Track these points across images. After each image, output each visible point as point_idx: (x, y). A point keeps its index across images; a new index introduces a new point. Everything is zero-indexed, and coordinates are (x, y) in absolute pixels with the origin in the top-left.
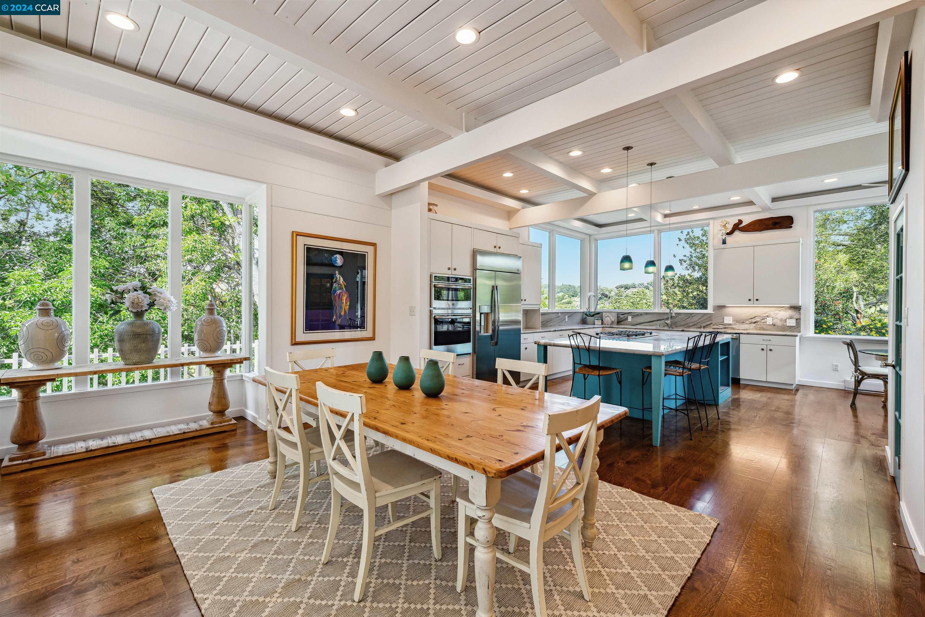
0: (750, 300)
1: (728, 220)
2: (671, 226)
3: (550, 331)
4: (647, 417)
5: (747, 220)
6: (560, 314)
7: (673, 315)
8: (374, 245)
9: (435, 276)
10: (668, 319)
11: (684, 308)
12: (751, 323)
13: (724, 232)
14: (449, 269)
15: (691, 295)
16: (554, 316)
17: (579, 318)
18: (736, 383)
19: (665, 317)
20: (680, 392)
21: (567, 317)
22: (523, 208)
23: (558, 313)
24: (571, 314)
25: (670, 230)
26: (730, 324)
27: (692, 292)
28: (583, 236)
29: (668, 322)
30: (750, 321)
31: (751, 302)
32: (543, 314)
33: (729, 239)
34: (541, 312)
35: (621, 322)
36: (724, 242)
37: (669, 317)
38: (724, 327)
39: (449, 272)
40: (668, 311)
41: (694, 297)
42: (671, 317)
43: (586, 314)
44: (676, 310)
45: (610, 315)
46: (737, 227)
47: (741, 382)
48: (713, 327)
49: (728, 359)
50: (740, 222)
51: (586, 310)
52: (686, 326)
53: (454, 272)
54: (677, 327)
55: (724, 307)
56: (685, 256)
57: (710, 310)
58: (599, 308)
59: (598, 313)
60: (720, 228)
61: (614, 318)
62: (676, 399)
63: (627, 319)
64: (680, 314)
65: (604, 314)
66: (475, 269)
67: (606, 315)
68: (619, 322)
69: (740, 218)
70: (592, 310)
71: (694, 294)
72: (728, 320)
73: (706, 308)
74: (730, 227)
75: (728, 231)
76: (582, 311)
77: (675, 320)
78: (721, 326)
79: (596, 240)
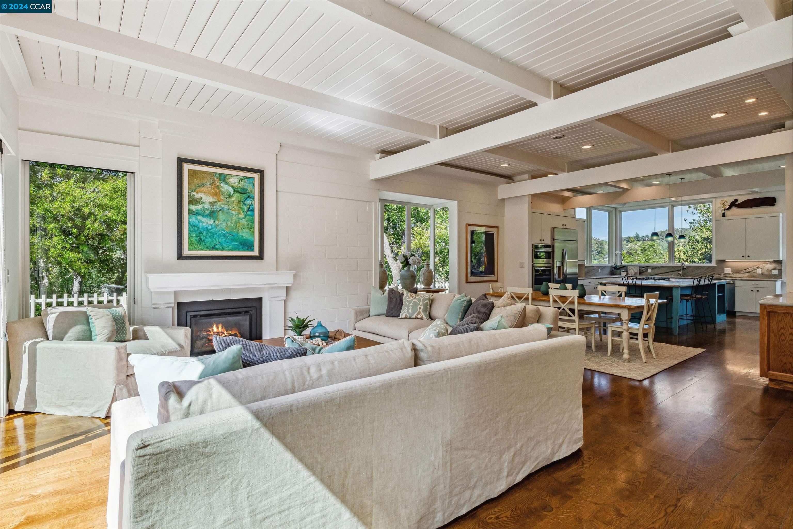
0: (743, 256)
1: (726, 199)
2: (683, 202)
3: (594, 279)
4: (669, 326)
5: (741, 200)
6: (595, 267)
7: (685, 267)
8: (497, 227)
9: (535, 245)
10: (680, 270)
11: (694, 262)
12: (745, 273)
13: (723, 208)
14: (541, 240)
15: (700, 252)
16: (591, 268)
17: (608, 270)
18: (732, 314)
19: (678, 269)
20: (690, 313)
21: (600, 269)
22: (574, 196)
23: (594, 266)
24: (603, 267)
25: (682, 205)
26: (729, 274)
27: (700, 250)
28: (611, 209)
29: (681, 273)
30: (744, 271)
31: (744, 258)
32: (587, 267)
33: (728, 213)
34: (585, 265)
35: (642, 273)
36: (724, 215)
37: (682, 269)
38: (725, 275)
39: (540, 242)
40: (680, 264)
41: (703, 254)
42: (683, 269)
43: (614, 268)
44: (687, 264)
45: (633, 268)
46: (734, 204)
47: (737, 314)
48: (716, 276)
49: (724, 296)
50: (736, 200)
51: (613, 265)
52: (695, 275)
53: (543, 242)
54: (687, 276)
55: (724, 261)
56: (694, 220)
57: (713, 264)
58: (624, 263)
59: (624, 267)
60: (720, 205)
61: (637, 270)
62: (687, 319)
63: (647, 270)
64: (690, 267)
65: (628, 267)
66: (553, 240)
67: (630, 268)
68: (640, 273)
69: (736, 198)
70: (618, 264)
71: (702, 251)
72: (728, 271)
73: (710, 262)
74: (728, 204)
75: (726, 208)
76: (610, 265)
77: (686, 271)
78: (722, 275)
79: (621, 212)
